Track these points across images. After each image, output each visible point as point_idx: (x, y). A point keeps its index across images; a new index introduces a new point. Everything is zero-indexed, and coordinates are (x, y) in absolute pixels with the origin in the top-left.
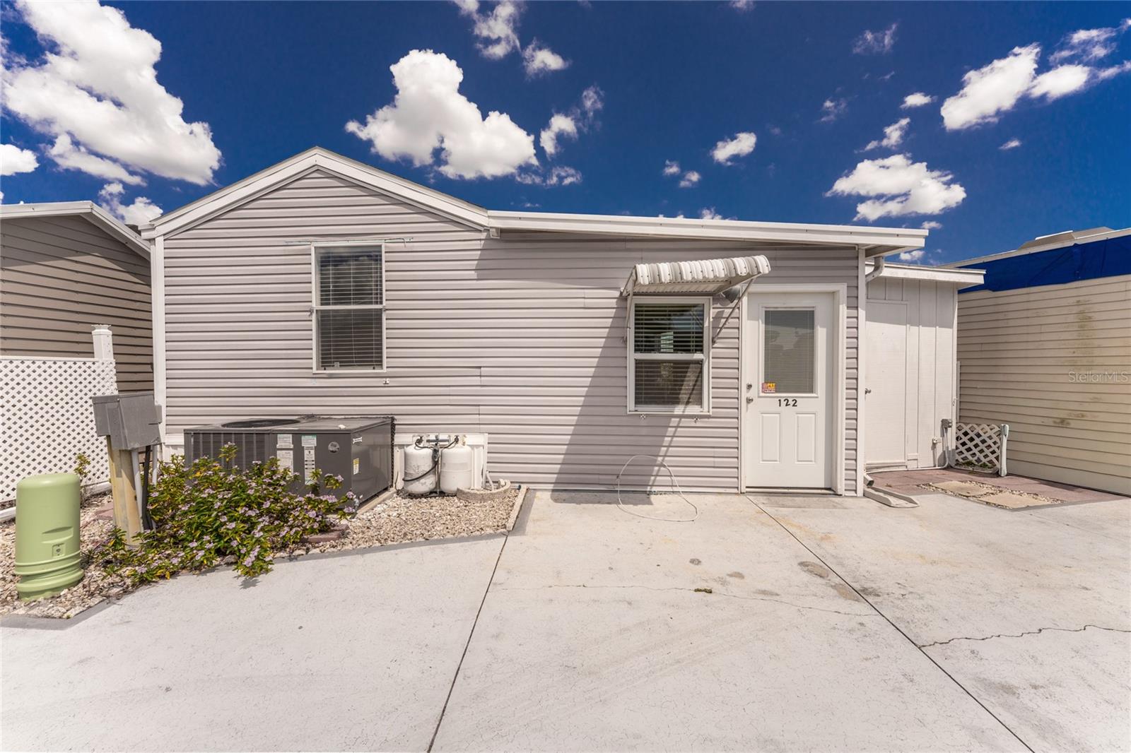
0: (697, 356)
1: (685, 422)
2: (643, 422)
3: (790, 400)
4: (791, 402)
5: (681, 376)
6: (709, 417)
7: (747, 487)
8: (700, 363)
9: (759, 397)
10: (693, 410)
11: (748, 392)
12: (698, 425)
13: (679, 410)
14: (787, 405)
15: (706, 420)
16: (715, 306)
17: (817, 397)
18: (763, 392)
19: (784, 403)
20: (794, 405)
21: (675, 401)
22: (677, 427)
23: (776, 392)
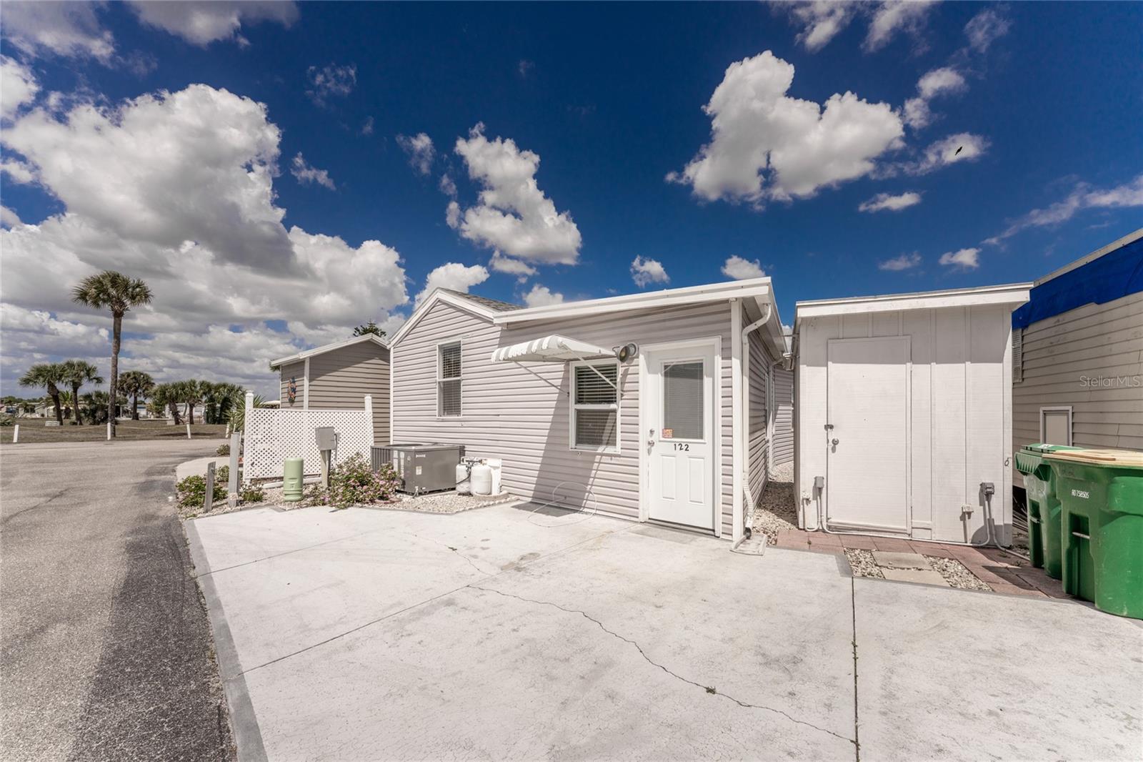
0: (613, 406)
1: (605, 459)
2: (579, 457)
3: (683, 445)
4: (684, 447)
5: (603, 422)
6: (619, 456)
7: (649, 519)
8: (614, 411)
9: (660, 441)
10: (609, 450)
11: (651, 436)
12: (612, 462)
13: (601, 449)
14: (681, 449)
15: (618, 458)
16: (623, 365)
17: (705, 443)
18: (663, 437)
19: (678, 447)
20: (686, 450)
21: (598, 442)
22: (600, 463)
23: (673, 437)
